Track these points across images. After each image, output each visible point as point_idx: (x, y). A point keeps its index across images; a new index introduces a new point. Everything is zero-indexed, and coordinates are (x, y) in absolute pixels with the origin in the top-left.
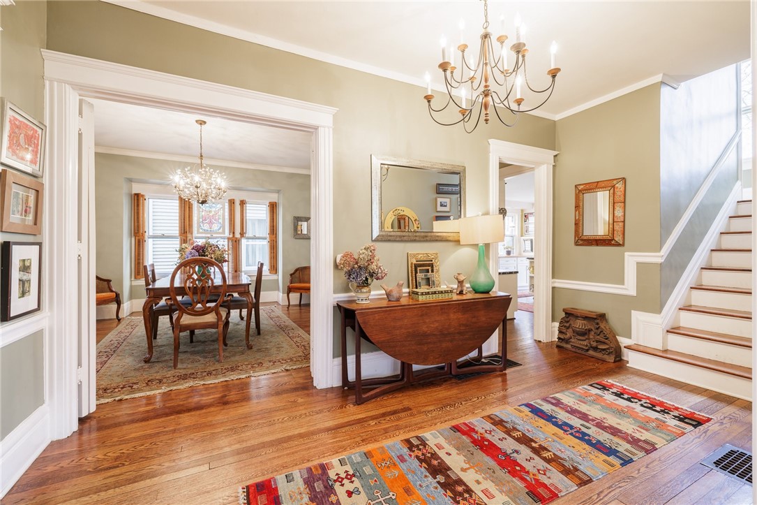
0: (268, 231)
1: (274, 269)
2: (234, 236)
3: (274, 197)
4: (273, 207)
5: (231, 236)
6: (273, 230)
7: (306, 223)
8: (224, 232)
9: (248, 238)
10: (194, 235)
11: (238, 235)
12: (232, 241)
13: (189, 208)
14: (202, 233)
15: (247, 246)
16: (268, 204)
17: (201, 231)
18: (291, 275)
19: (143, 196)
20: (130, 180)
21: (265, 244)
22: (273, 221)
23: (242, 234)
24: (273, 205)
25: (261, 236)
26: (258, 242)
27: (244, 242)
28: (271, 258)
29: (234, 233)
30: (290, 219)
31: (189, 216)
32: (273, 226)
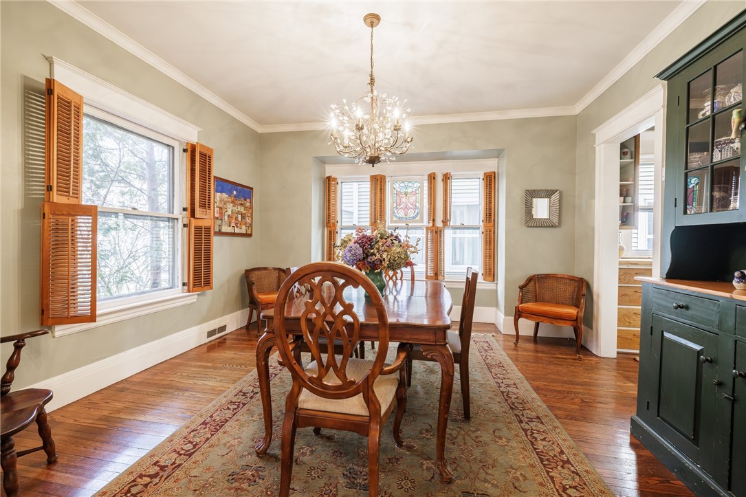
0: (482, 217)
1: (491, 273)
2: (434, 225)
3: (491, 165)
4: (490, 180)
5: (431, 225)
6: (490, 215)
7: (546, 200)
8: (421, 220)
9: (455, 228)
10: (387, 225)
11: (439, 224)
12: (432, 232)
13: (381, 189)
14: (396, 222)
15: (454, 239)
16: (482, 177)
17: (395, 219)
18: (521, 288)
19: (335, 179)
20: (322, 161)
21: (477, 237)
22: (490, 203)
23: (445, 222)
24: (490, 177)
25: (471, 224)
26: (467, 234)
27: (448, 234)
28: (486, 257)
29: (434, 220)
30: (519, 195)
31: (381, 200)
32: (490, 209)
